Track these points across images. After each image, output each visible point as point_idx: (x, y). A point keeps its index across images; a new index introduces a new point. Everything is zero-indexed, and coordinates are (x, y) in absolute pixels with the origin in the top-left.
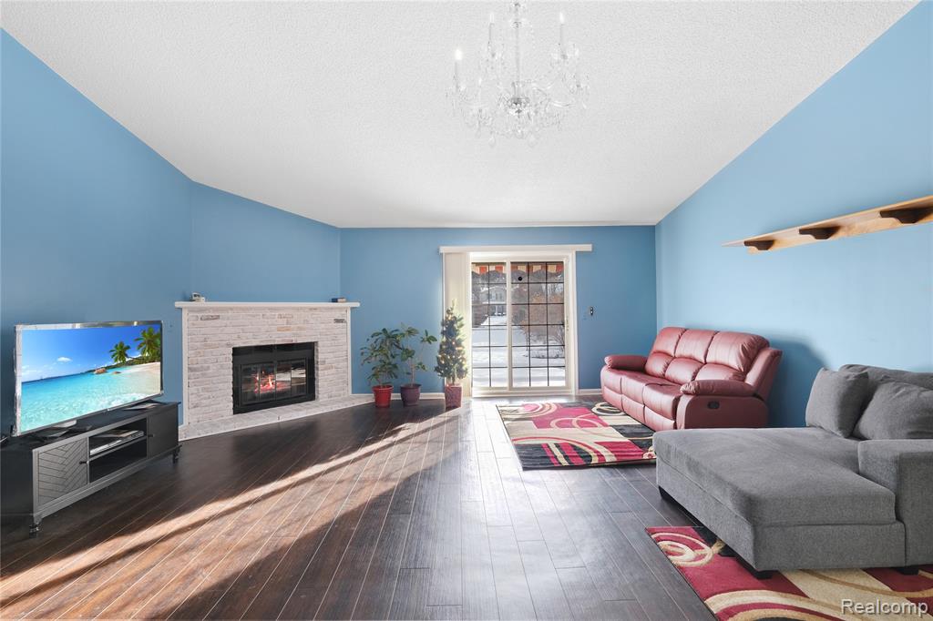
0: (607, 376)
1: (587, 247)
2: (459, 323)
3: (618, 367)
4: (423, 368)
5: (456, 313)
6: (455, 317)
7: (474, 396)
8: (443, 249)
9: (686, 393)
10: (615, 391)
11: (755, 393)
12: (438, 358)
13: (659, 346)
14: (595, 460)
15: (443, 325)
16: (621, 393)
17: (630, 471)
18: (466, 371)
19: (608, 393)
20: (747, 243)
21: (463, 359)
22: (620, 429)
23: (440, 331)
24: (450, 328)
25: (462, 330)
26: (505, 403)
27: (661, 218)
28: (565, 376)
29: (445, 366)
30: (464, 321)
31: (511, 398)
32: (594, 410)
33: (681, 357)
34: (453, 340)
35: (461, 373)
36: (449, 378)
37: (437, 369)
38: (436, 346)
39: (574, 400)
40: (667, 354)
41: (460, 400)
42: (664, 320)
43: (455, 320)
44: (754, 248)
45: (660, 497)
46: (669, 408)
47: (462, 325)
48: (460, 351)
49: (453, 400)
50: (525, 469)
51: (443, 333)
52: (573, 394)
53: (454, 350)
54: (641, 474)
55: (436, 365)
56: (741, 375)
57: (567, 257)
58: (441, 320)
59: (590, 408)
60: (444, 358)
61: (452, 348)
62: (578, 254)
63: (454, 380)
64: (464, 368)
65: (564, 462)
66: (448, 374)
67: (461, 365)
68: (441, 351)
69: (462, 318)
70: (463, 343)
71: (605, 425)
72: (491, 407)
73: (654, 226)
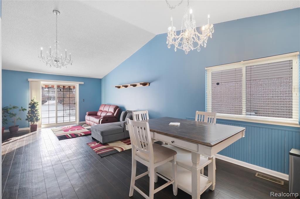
0: (87, 118)
1: (83, 83)
2: (36, 104)
3: (90, 115)
4: (21, 119)
5: (35, 101)
6: (35, 102)
7: (42, 127)
8: (30, 80)
9: (102, 118)
10: (88, 120)
11: (115, 117)
12: (27, 116)
13: (100, 109)
14: (79, 135)
15: (29, 105)
16: (90, 121)
17: (88, 136)
18: (39, 119)
19: (87, 122)
20: (116, 87)
21: (38, 115)
22: (88, 129)
23: (28, 107)
24: (33, 106)
25: (38, 106)
26: (55, 128)
27: (102, 77)
28: (75, 119)
29: (30, 118)
30: (38, 104)
31: (56, 126)
32: (83, 126)
33: (104, 111)
34: (34, 110)
35: (37, 120)
36: (32, 122)
37: (27, 120)
38: (27, 112)
39: (78, 125)
40: (102, 111)
41: (36, 129)
42: (103, 103)
43: (35, 103)
44: (117, 88)
45: (92, 139)
46: (98, 122)
47: (38, 105)
48: (37, 113)
49: (34, 128)
50: (59, 140)
51: (29, 107)
52: (78, 123)
53: (34, 113)
54: (89, 136)
55: (27, 118)
56: (113, 114)
57: (76, 85)
58: (28, 103)
59: (81, 126)
60: (30, 116)
61: (34, 112)
62: (80, 85)
63: (34, 122)
64: (38, 118)
65: (71, 137)
66: (32, 121)
67: (37, 117)
68: (29, 113)
69: (38, 103)
70: (38, 110)
71: (84, 129)
72: (49, 130)
73: (101, 79)
